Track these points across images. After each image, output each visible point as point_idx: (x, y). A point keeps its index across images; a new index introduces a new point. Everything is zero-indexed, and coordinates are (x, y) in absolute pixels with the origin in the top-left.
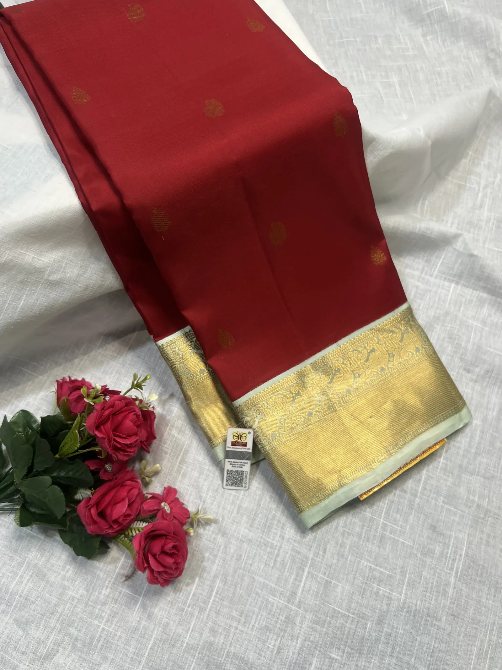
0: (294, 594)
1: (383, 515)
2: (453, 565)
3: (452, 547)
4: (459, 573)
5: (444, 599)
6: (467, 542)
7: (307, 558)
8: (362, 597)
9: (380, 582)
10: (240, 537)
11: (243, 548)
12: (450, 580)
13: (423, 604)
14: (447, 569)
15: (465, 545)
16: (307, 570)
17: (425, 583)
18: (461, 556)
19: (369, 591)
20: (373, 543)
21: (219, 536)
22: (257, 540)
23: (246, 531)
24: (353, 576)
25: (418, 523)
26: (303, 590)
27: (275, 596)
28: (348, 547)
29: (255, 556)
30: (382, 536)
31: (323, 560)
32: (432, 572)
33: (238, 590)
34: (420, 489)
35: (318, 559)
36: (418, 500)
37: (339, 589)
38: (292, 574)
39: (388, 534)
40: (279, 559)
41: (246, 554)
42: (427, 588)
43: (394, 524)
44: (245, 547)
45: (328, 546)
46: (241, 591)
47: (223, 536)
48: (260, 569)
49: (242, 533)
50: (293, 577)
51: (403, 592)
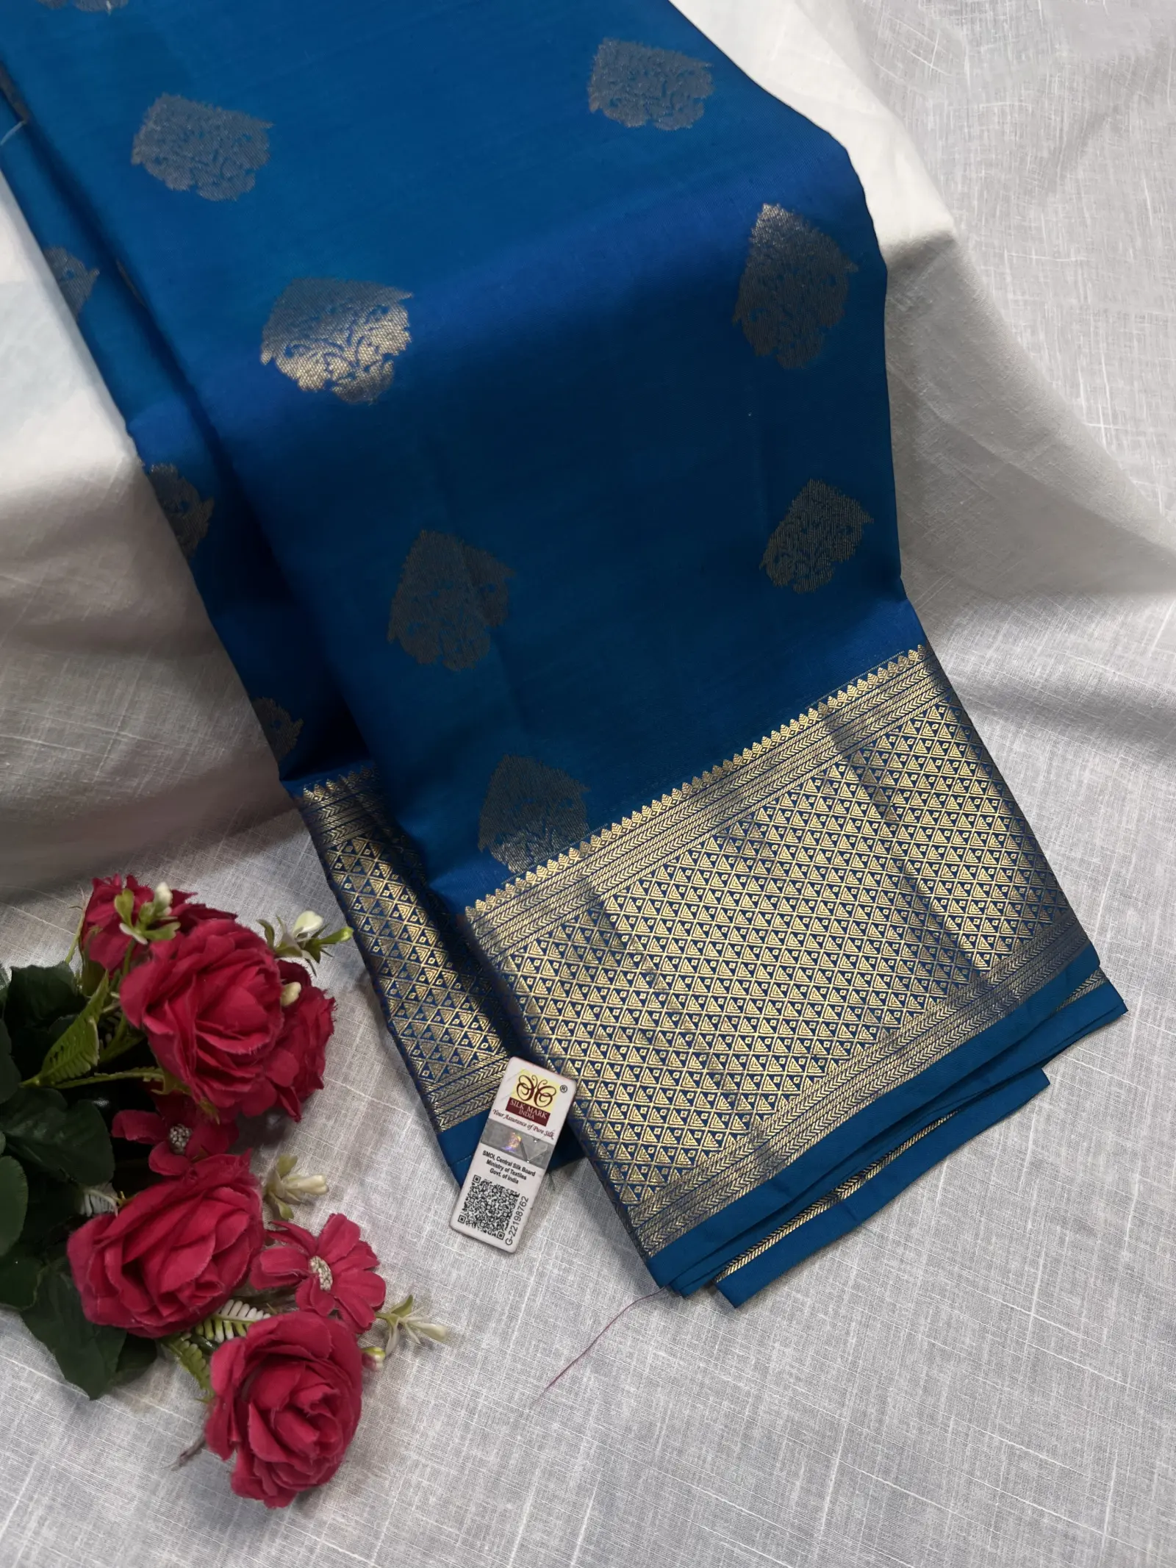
1: (1035, 1298)
7: (834, 1427)
9: (1042, 1490)
10: (647, 1372)
11: (654, 1404)
13: (1160, 1552)
16: (836, 1460)
19: (1011, 1519)
20: (1014, 1380)
24: (964, 1477)
28: (945, 1393)
29: (689, 1424)
30: (1036, 1359)
31: (878, 1430)
33: (649, 1529)
34: (1129, 1226)
35: (865, 1430)
36: (1125, 1255)
39: (1051, 1352)
40: (757, 1433)
41: (663, 1421)
43: (1068, 1325)
44: (662, 1403)
45: (892, 1389)
46: (656, 1532)
48: (704, 1461)
50: (798, 1483)
51: (1107, 1520)
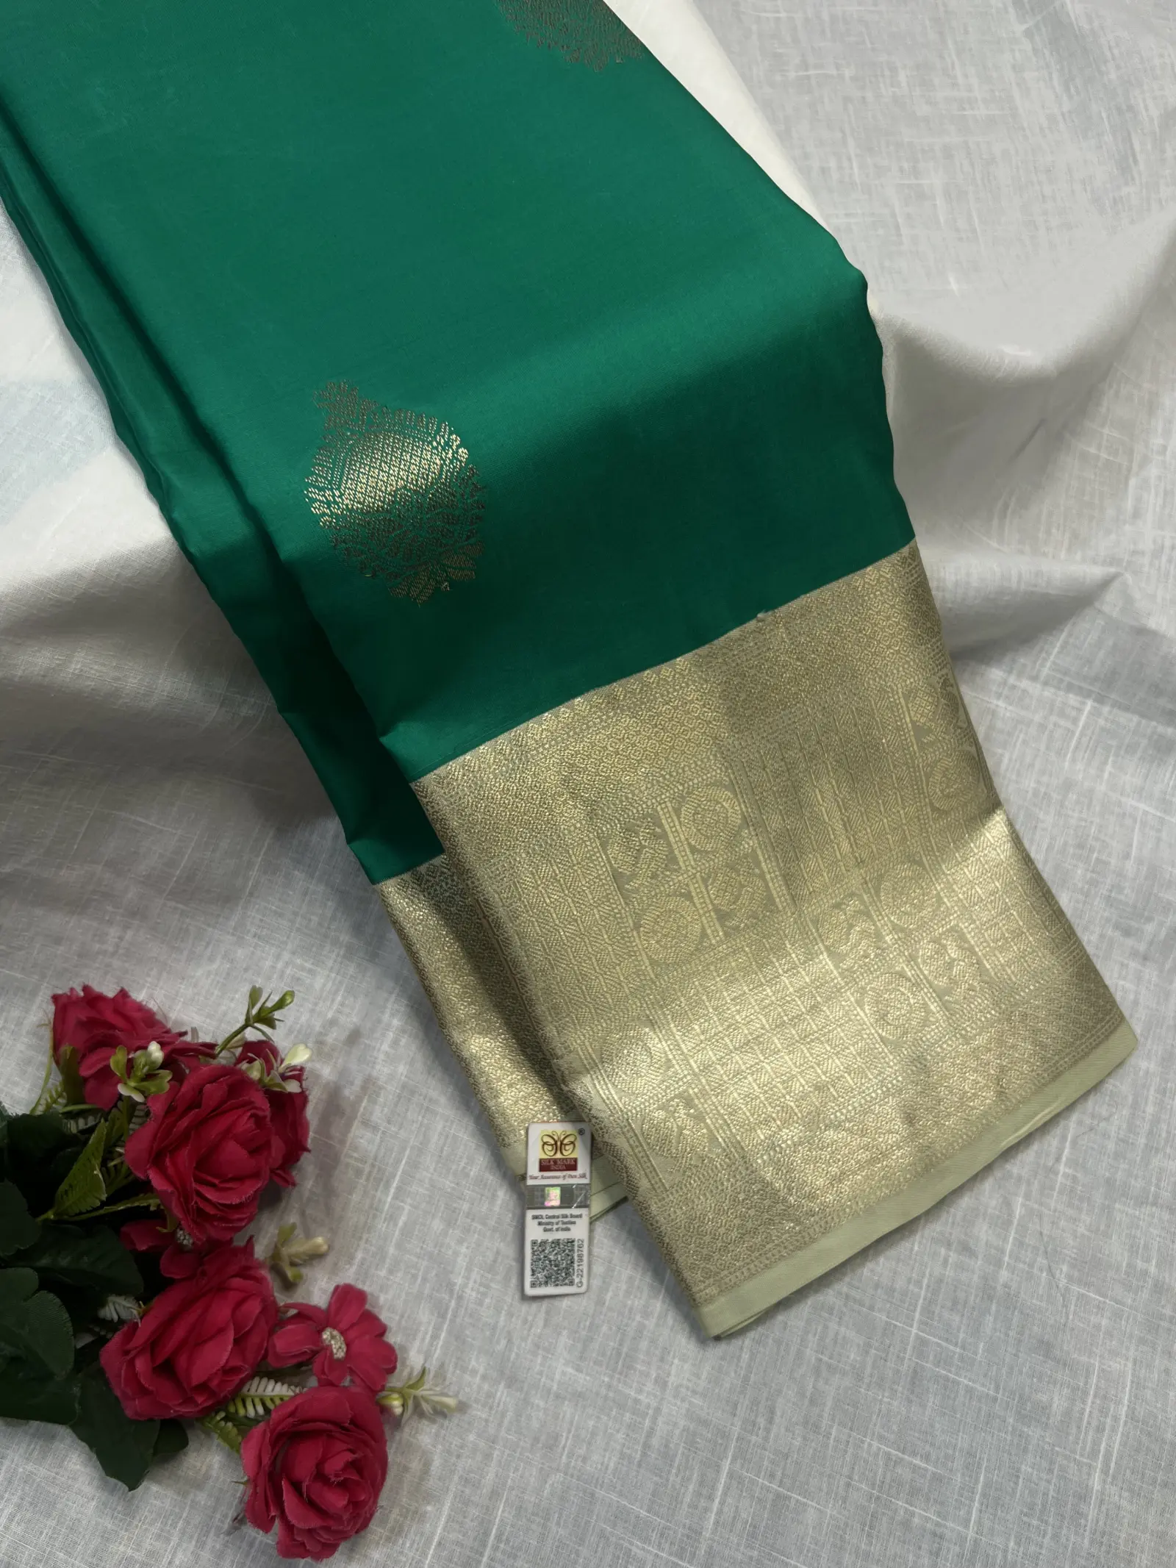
0: (695, 1533)
1: (917, 1315)
2: (1096, 1443)
3: (1095, 1396)
4: (1113, 1465)
5: (1076, 1533)
6: (1132, 1382)
7: (725, 1435)
8: (869, 1535)
9: (914, 1492)
10: (555, 1387)
11: (561, 1417)
12: (1090, 1483)
13: (1022, 1549)
14: (1082, 1455)
15: (1127, 1389)
16: (726, 1466)
17: (1027, 1492)
18: (1116, 1419)
19: (884, 1519)
20: (894, 1392)
21: (502, 1386)
22: (597, 1394)
23: (570, 1370)
24: (843, 1481)
25: (1007, 1335)
26: (717, 1523)
27: (646, 1540)
28: (829, 1403)
29: (593, 1434)
30: (915, 1372)
32: (1045, 1464)
33: (554, 1528)
34: (1009, 1247)
35: (754, 1438)
36: (1004, 1275)
37: (811, 1516)
38: (689, 1479)
39: (928, 1365)
40: (655, 1442)
41: (569, 1432)
42: (1032, 1507)
43: (947, 1340)
44: (568, 1415)
45: (780, 1400)
46: (561, 1531)
47: (509, 1386)
48: (607, 1468)
49: (557, 1377)
50: (691, 1488)
51: (973, 1519)
